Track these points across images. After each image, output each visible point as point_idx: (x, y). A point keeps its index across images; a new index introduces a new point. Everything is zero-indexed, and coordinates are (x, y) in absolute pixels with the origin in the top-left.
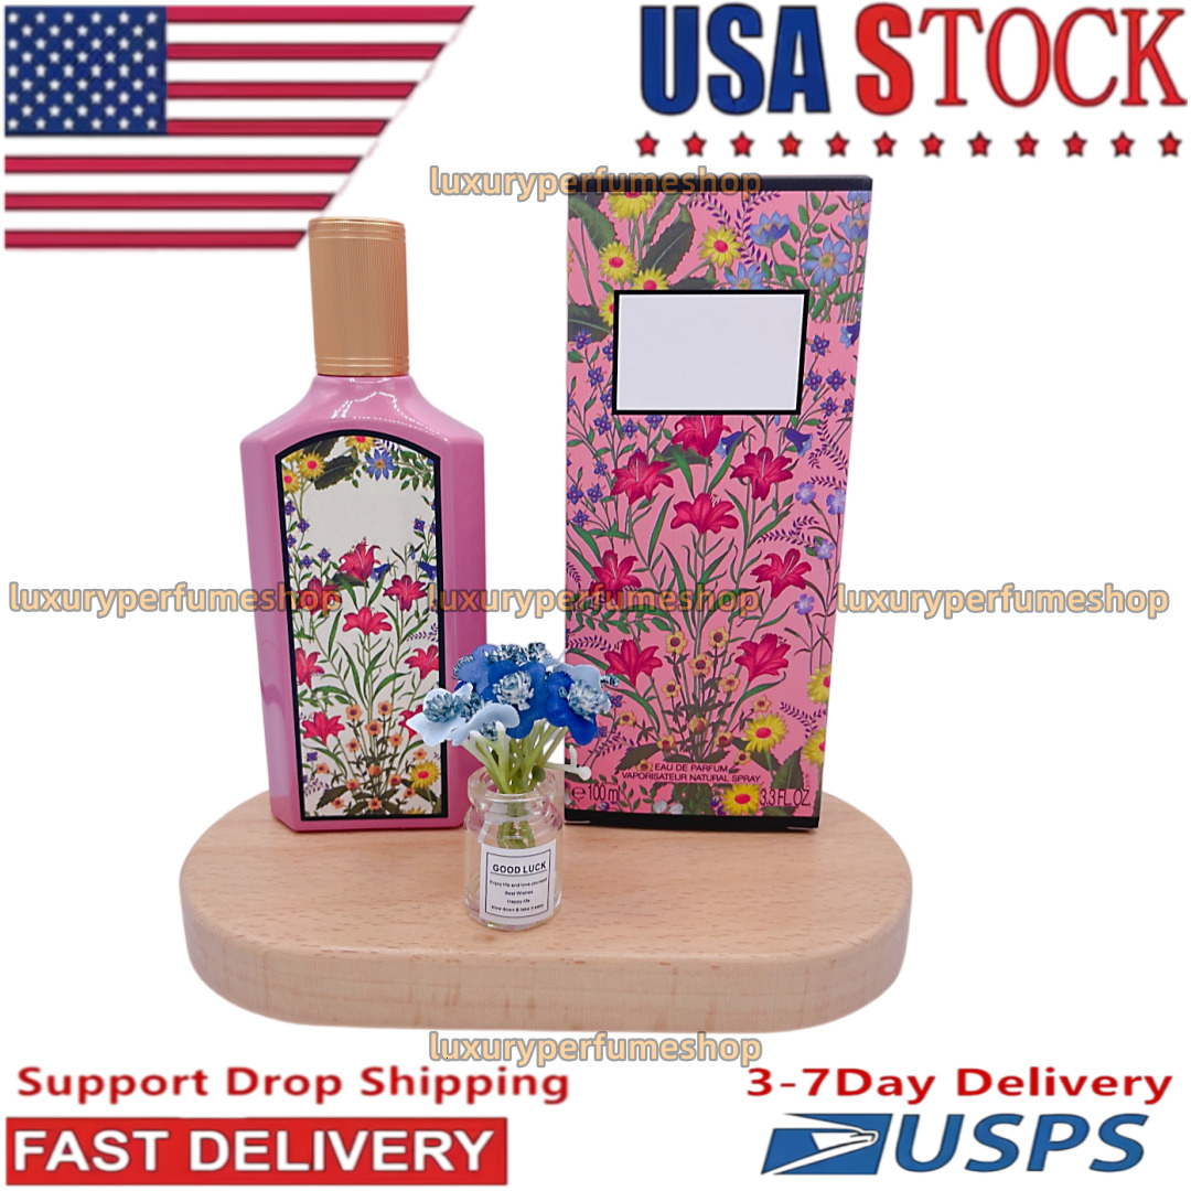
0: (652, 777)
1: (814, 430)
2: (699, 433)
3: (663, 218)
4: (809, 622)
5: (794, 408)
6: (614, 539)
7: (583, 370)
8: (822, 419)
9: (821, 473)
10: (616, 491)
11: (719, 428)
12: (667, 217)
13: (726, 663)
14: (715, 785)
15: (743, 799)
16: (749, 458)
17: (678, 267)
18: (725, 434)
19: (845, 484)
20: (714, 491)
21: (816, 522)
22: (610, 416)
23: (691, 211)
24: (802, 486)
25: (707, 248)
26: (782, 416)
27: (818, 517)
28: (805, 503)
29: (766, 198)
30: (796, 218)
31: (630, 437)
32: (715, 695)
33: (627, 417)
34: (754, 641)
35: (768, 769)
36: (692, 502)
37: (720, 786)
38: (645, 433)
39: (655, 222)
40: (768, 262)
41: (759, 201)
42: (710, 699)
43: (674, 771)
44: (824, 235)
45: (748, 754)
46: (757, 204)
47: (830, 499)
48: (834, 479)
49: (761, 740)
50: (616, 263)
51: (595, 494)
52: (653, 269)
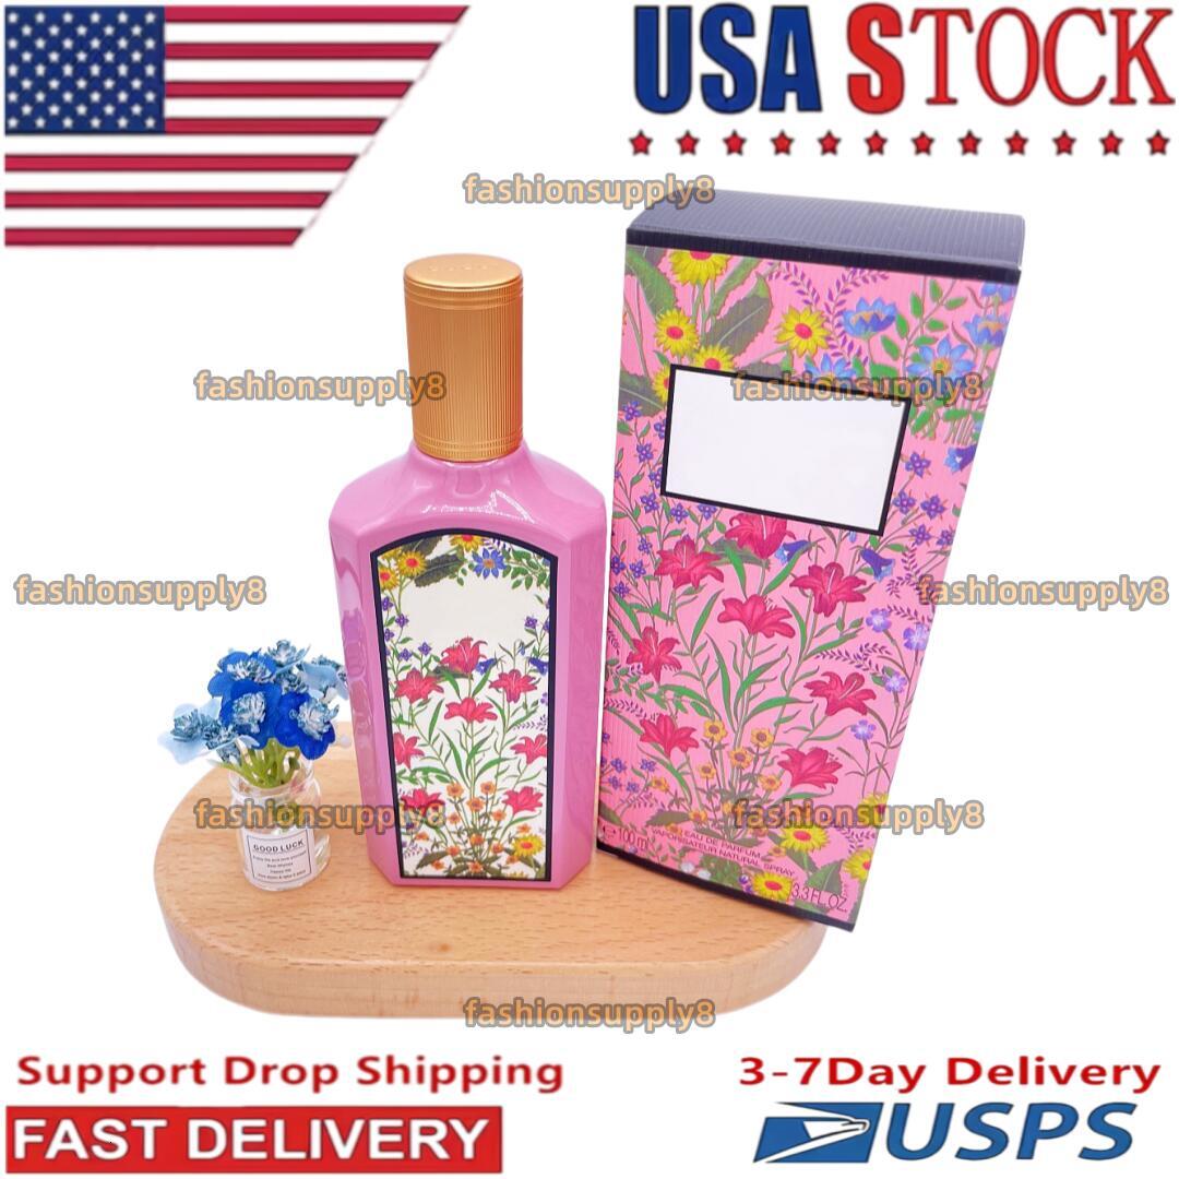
0: (680, 840)
1: (898, 556)
2: (756, 533)
3: (734, 288)
4: (867, 748)
5: (877, 528)
6: (656, 617)
7: (632, 443)
8: (910, 546)
9: (903, 603)
10: (660, 571)
11: (782, 532)
12: (739, 288)
13: (769, 761)
14: (745, 866)
15: (774, 886)
16: (814, 570)
17: (748, 349)
18: (787, 540)
19: (930, 621)
20: (769, 596)
21: (887, 652)
22: (658, 496)
23: (770, 283)
24: (875, 612)
25: (786, 330)
26: (859, 534)
27: (890, 647)
28: (876, 630)
29: (870, 279)
30: (906, 309)
31: (679, 522)
32: (753, 789)
33: (677, 501)
34: (801, 750)
35: (803, 868)
36: (744, 600)
37: (751, 868)
38: (695, 520)
39: (725, 292)
40: (862, 358)
41: (859, 281)
42: (746, 791)
43: (704, 842)
44: (941, 335)
45: (783, 850)
46: (856, 285)
47: (908, 633)
48: (916, 613)
49: (799, 841)
50: (675, 333)
51: (638, 570)
52: (719, 344)
